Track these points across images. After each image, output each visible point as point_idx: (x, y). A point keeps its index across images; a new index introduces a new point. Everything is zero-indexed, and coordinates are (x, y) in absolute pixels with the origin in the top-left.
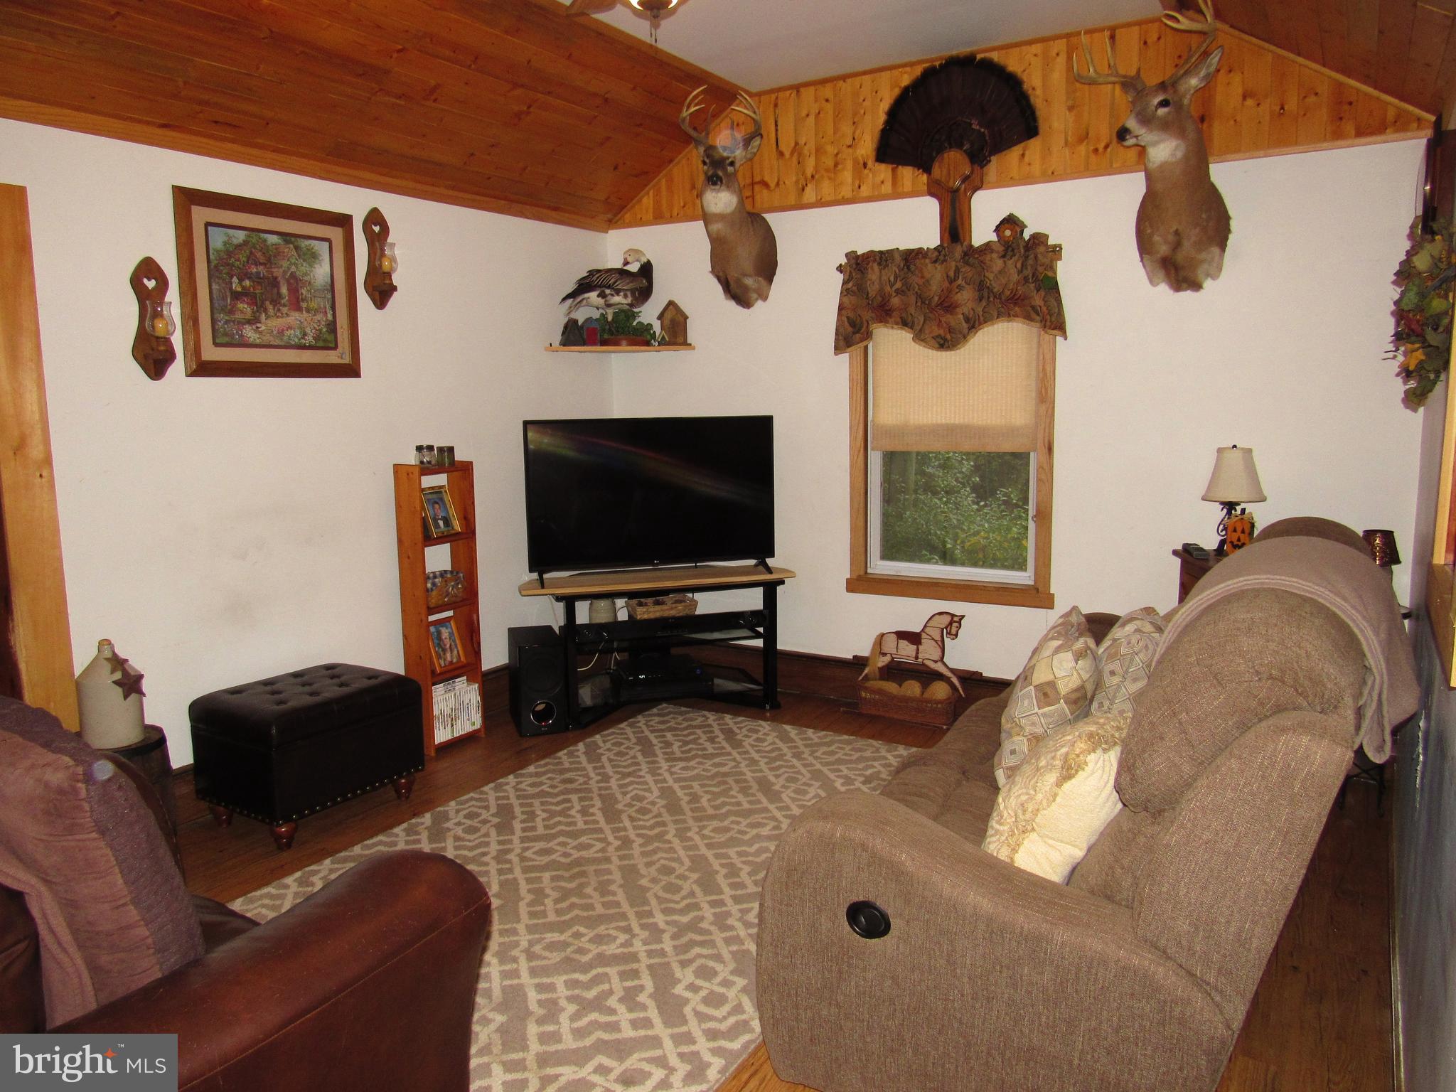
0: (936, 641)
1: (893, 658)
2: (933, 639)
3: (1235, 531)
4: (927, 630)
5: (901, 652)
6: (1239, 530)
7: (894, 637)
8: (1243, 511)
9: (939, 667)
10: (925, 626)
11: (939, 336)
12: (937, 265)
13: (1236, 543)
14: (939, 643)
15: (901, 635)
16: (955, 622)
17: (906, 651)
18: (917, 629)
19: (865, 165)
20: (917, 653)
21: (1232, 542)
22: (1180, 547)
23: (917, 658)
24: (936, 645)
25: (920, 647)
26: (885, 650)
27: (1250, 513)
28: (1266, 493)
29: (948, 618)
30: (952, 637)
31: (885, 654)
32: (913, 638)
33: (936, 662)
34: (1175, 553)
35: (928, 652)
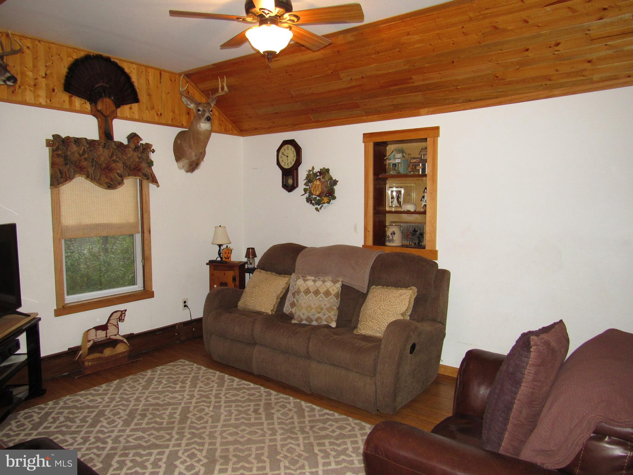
0: (115, 325)
1: (94, 341)
2: (114, 325)
3: (226, 253)
4: (111, 322)
5: (98, 337)
6: (227, 253)
7: (94, 330)
8: (227, 246)
9: (118, 337)
10: (109, 320)
11: (108, 182)
12: (104, 149)
13: (226, 257)
14: (117, 326)
15: (97, 328)
16: (123, 313)
17: (101, 335)
18: (104, 323)
19: (54, 90)
20: (106, 334)
21: (225, 257)
22: (208, 262)
23: (106, 337)
24: (116, 327)
25: (108, 331)
26: (90, 338)
27: (230, 247)
28: (231, 241)
29: (120, 313)
30: (122, 321)
31: (90, 341)
32: (104, 328)
33: (115, 335)
34: (207, 264)
35: (111, 331)
